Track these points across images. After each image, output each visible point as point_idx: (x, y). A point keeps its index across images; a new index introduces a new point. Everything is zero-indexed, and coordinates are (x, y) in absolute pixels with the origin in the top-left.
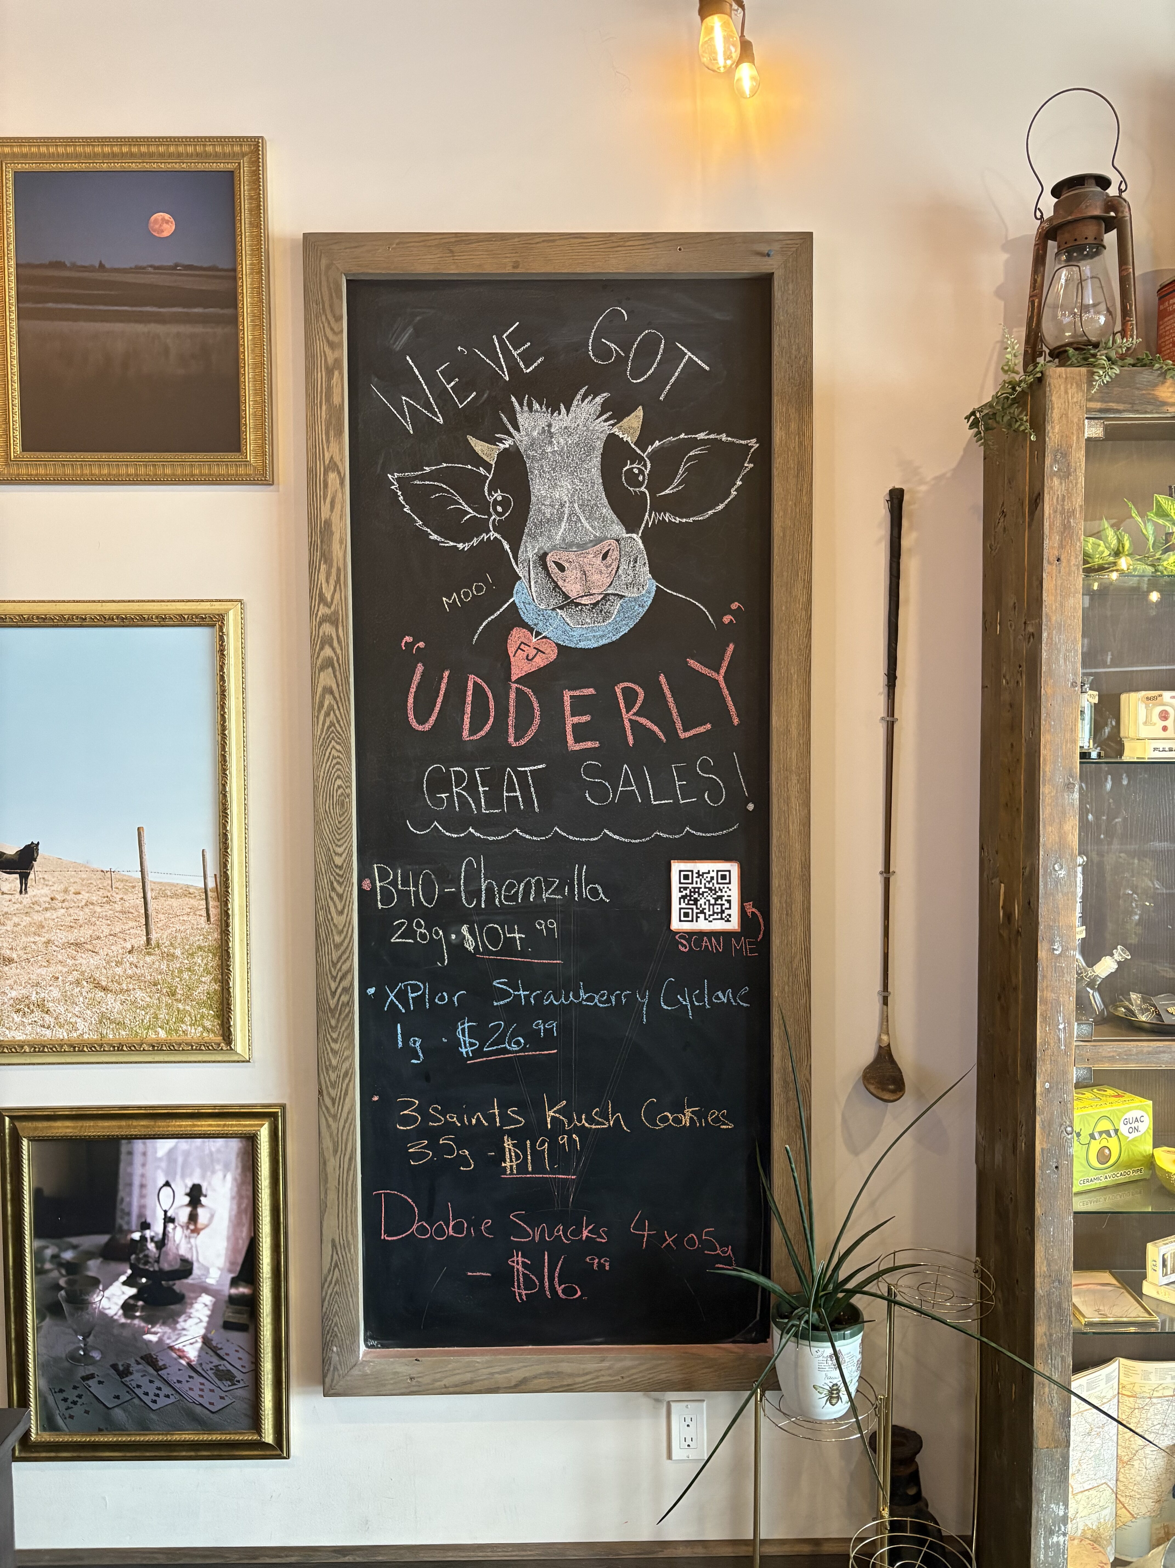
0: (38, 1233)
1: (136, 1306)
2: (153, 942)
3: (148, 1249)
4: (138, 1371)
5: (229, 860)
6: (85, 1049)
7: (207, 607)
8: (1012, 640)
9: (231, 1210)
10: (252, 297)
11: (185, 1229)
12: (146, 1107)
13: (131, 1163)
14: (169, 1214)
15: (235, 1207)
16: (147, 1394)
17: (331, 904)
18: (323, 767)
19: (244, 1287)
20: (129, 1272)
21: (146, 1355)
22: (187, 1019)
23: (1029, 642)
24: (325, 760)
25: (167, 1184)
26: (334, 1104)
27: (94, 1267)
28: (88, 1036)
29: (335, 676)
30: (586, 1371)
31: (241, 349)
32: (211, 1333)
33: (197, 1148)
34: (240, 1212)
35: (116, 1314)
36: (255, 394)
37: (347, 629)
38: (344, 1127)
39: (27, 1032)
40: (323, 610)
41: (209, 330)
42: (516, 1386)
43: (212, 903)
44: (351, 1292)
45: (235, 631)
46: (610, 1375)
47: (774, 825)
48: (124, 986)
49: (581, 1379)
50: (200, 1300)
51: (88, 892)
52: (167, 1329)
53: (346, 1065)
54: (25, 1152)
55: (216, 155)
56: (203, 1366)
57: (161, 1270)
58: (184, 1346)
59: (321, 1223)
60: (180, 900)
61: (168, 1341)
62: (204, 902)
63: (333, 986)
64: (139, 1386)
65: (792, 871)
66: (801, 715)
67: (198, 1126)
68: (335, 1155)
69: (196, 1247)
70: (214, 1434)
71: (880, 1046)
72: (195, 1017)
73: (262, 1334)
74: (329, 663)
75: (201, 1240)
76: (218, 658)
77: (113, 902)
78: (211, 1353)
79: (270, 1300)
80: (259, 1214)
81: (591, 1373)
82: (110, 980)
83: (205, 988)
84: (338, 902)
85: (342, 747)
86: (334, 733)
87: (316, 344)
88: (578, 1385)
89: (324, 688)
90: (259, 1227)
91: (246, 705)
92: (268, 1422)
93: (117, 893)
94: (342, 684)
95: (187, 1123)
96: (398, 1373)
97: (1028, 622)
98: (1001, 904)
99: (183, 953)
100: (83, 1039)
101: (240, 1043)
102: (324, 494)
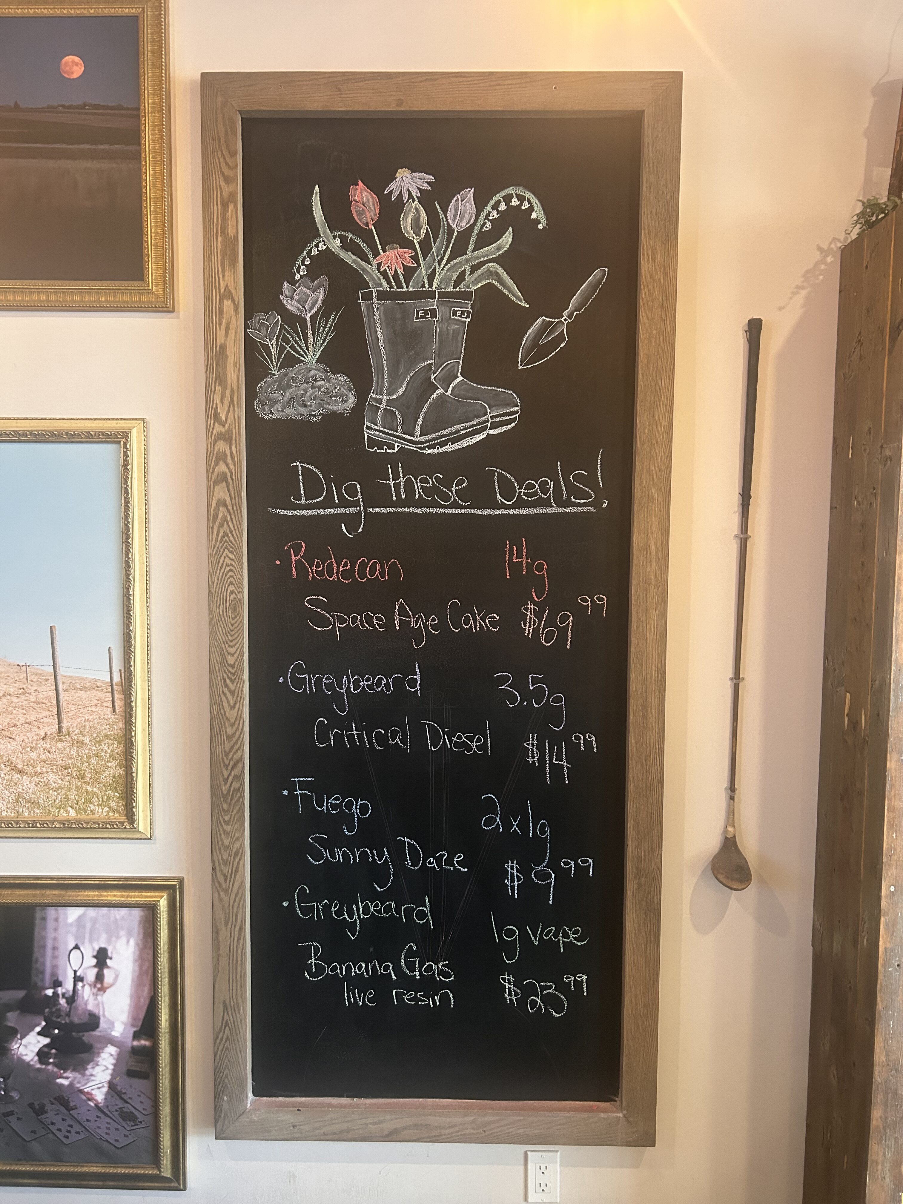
1: (51, 1053)
2: (64, 731)
3: (60, 1004)
4: (51, 1110)
5: (133, 658)
6: (3, 825)
7: (113, 425)
8: (866, 464)
9: (134, 971)
10: (154, 134)
11: (92, 987)
12: (58, 878)
13: (44, 928)
14: (78, 974)
15: (137, 968)
16: (60, 1130)
17: (224, 699)
18: (217, 574)
19: (145, 1040)
20: (44, 1023)
21: (58, 1097)
22: (95, 800)
23: (885, 465)
24: (219, 568)
25: (77, 947)
26: (226, 880)
27: (12, 1019)
28: (6, 813)
29: (229, 490)
30: (451, 1124)
31: (144, 184)
32: (116, 1079)
33: (103, 916)
34: (140, 975)
35: (32, 1060)
37: (241, 448)
38: (235, 901)
40: (218, 429)
41: (114, 165)
42: (388, 1135)
43: (117, 696)
44: (239, 1048)
45: (139, 448)
46: (473, 1129)
47: (633, 634)
48: (38, 770)
49: (448, 1131)
50: (106, 1049)
51: (5, 684)
52: (78, 1075)
53: (237, 845)
55: (123, 1)
56: (109, 1108)
57: (72, 1023)
58: (92, 1090)
59: (214, 986)
60: (89, 692)
61: (78, 1085)
62: (110, 695)
63: (226, 773)
64: (53, 1124)
65: (649, 676)
66: (660, 532)
67: (105, 896)
68: (226, 926)
69: (103, 1003)
70: (119, 1167)
71: (726, 838)
72: (102, 798)
73: (161, 1081)
74: (223, 478)
75: (106, 997)
76: (123, 472)
77: (28, 694)
78: (116, 1096)
79: (168, 1052)
80: (158, 976)
81: (455, 1126)
82: (25, 764)
83: (111, 773)
84: (230, 697)
85: (235, 556)
86: (228, 543)
87: (213, 177)
88: (444, 1137)
89: (219, 501)
90: (158, 987)
91: (148, 516)
92: (167, 1158)
93: (32, 686)
94: (235, 498)
95: (94, 893)
96: (282, 1121)
97: (885, 446)
98: (846, 712)
99: (91, 741)
100: (3, 817)
101: (142, 822)
102: (219, 320)
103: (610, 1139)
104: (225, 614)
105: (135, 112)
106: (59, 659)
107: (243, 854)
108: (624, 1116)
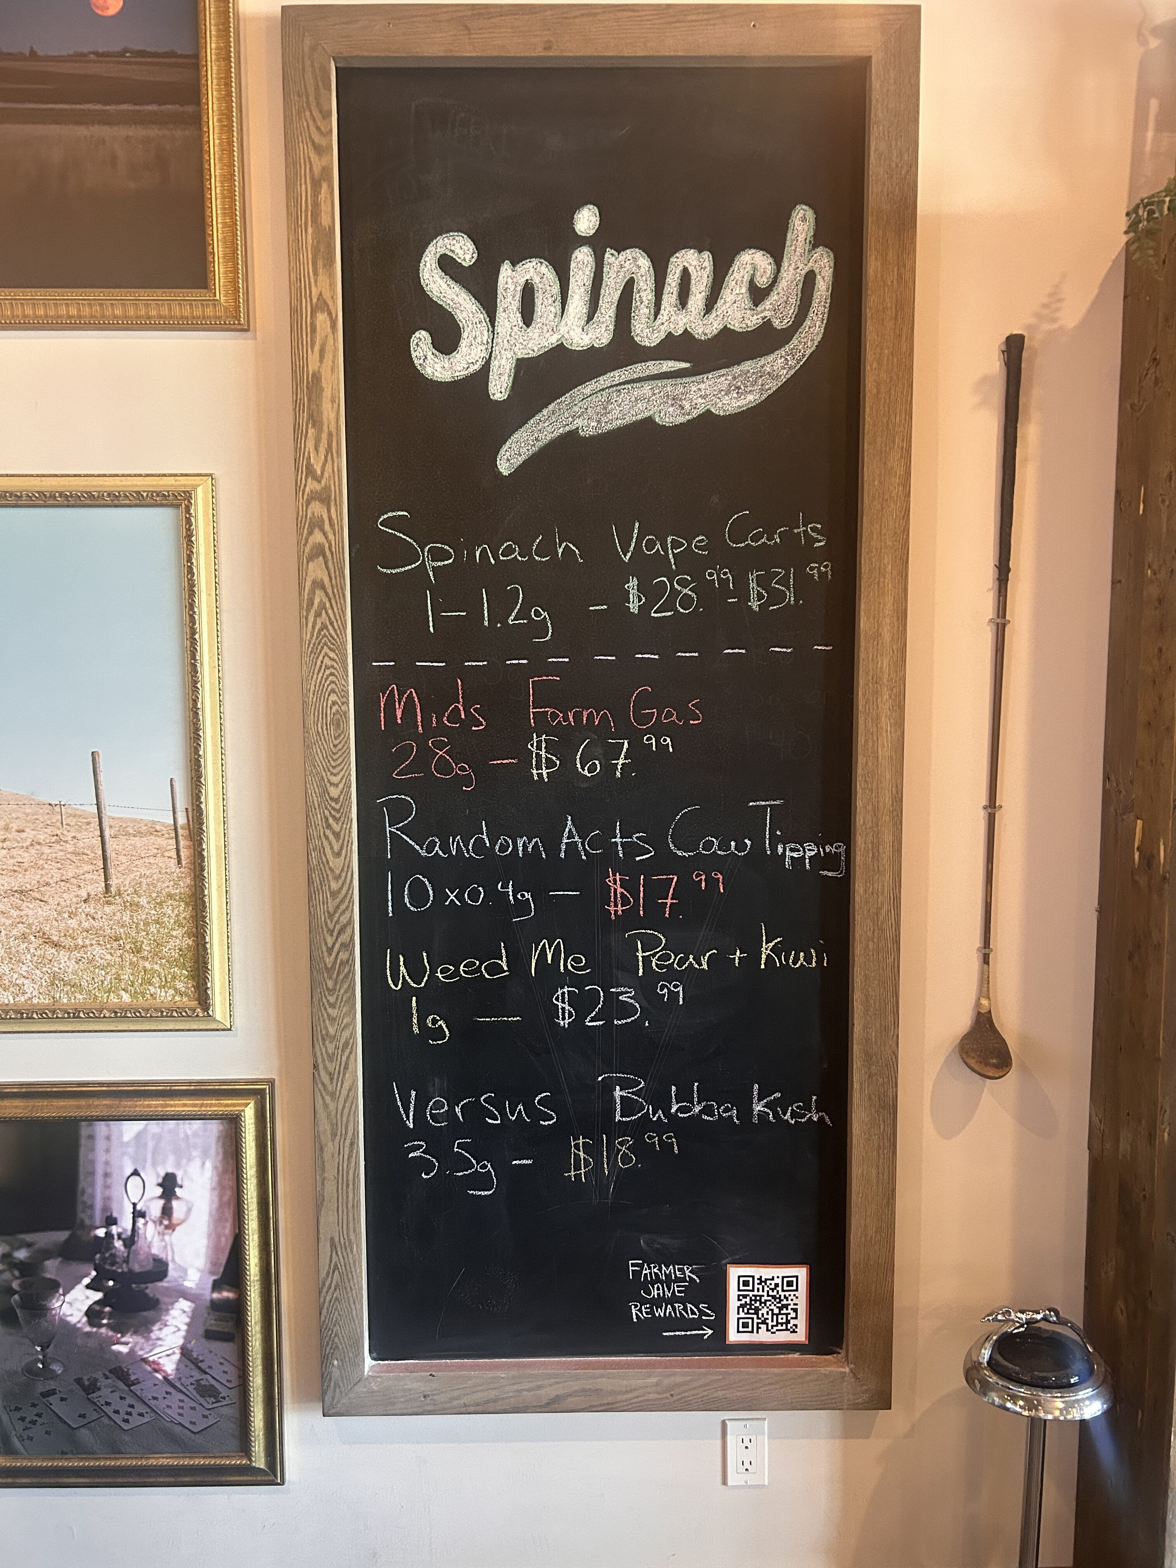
1: (103, 1312)
2: (113, 890)
3: (115, 1247)
4: (105, 1386)
5: (203, 792)
6: (35, 1016)
7: (170, 483)
8: (1164, 519)
9: (212, 1202)
10: (219, 91)
11: (158, 1224)
12: (109, 1084)
13: (92, 1149)
14: (138, 1208)
15: (216, 1199)
16: (117, 1412)
17: (325, 843)
18: (314, 680)
19: (229, 1291)
20: (94, 1273)
21: (115, 1369)
22: (156, 980)
24: (316, 671)
25: (136, 1173)
26: (331, 1079)
27: (52, 1268)
28: (37, 1000)
29: (327, 568)
30: (628, 1389)
31: (206, 157)
32: (190, 1342)
33: (170, 1131)
34: (221, 1206)
35: (79, 1322)
36: (224, 214)
37: (341, 508)
38: (344, 1107)
40: (312, 486)
41: (167, 132)
42: (548, 1404)
43: (183, 843)
44: (353, 1299)
45: (205, 513)
46: (658, 1393)
47: (859, 750)
48: (80, 942)
49: (625, 1397)
50: (177, 1305)
51: (33, 830)
52: (139, 1339)
56: (183, 1380)
57: (131, 1271)
58: (160, 1358)
59: (317, 1218)
60: (145, 839)
61: (141, 1353)
62: (173, 842)
63: (330, 941)
64: (108, 1404)
65: (881, 805)
66: (895, 615)
67: (171, 1106)
68: (333, 1140)
69: (171, 1245)
70: (197, 1457)
71: (979, 1013)
72: (166, 978)
73: (250, 1344)
74: (319, 551)
75: (177, 1237)
76: (185, 545)
77: (64, 842)
78: (191, 1365)
79: (259, 1306)
80: (244, 1207)
81: (635, 1390)
82: (62, 934)
83: (177, 944)
84: (334, 841)
85: (337, 655)
86: (327, 637)
87: (299, 147)
88: (621, 1404)
89: (314, 582)
90: (244, 1222)
91: (219, 604)
92: (259, 1444)
93: (68, 831)
94: (336, 578)
95: (158, 1102)
96: (410, 1390)
98: (1136, 847)
99: (150, 902)
100: (34, 1005)
101: (219, 1009)
102: (312, 340)
103: (833, 1401)
104: (325, 732)
105: (194, 61)
106: (104, 796)
107: (354, 1046)
108: (851, 1371)
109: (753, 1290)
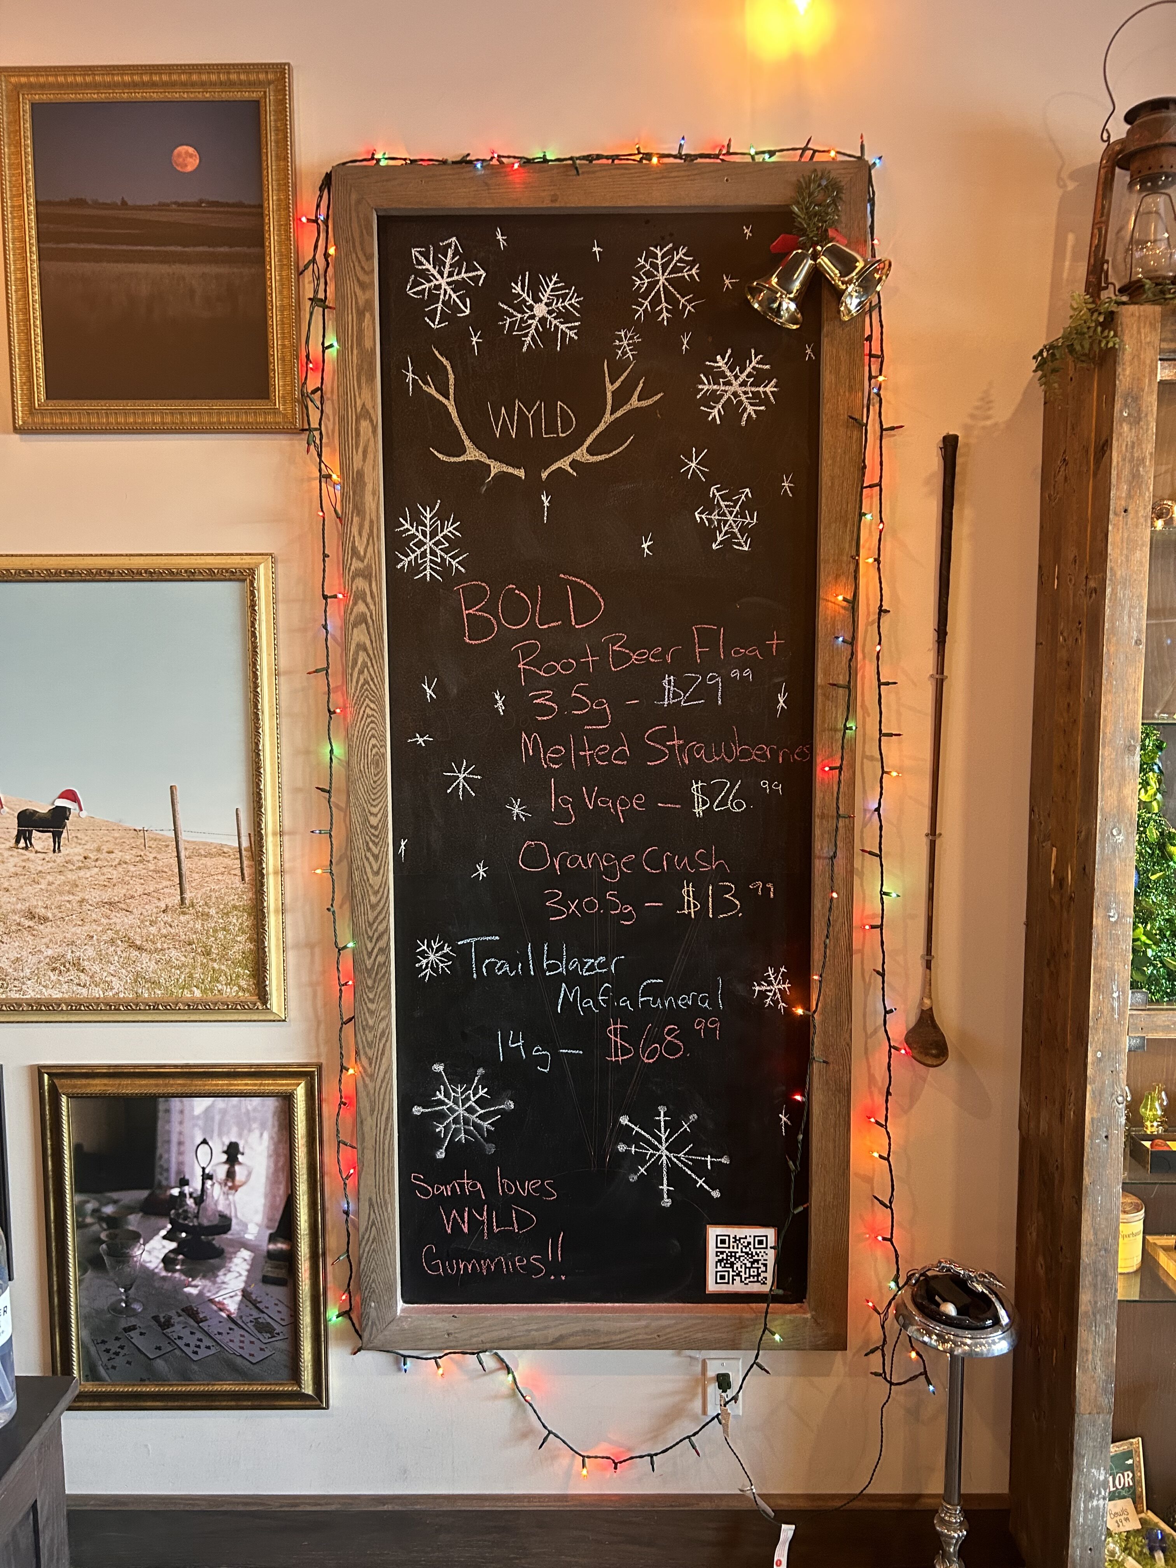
0: (79, 1188)
1: (177, 1259)
2: (187, 902)
3: (187, 1205)
4: (178, 1323)
5: (263, 820)
6: (121, 1008)
7: (237, 561)
8: (1071, 596)
9: (268, 1167)
10: (280, 235)
11: (223, 1185)
12: (182, 1066)
13: (168, 1121)
14: (207, 1171)
15: (272, 1165)
16: (188, 1345)
17: (366, 864)
18: (357, 726)
19: (282, 1243)
20: (169, 1226)
21: (186, 1308)
22: (223, 978)
23: (1090, 597)
24: (359, 719)
25: (205, 1142)
26: (370, 1064)
27: (134, 1221)
28: (123, 994)
29: (369, 633)
30: (622, 1330)
31: (269, 291)
32: (250, 1286)
33: (234, 1106)
34: (276, 1171)
35: (156, 1268)
36: (283, 338)
37: (381, 583)
38: (381, 1086)
39: (63, 990)
40: (356, 564)
41: (235, 270)
42: (553, 1342)
43: (246, 863)
44: (388, 1250)
45: (266, 586)
46: (646, 1334)
48: (159, 946)
49: (619, 1337)
50: (239, 1253)
51: (121, 851)
52: (207, 1283)
53: (383, 1025)
54: (64, 1109)
55: (241, 83)
56: (244, 1318)
57: (200, 1224)
58: (224, 1299)
60: (214, 859)
61: (208, 1294)
62: (238, 862)
63: (370, 946)
64: (180, 1338)
67: (234, 1085)
68: (372, 1115)
69: (234, 1203)
70: (255, 1384)
71: (922, 1010)
72: (231, 977)
73: (300, 1288)
74: (362, 619)
75: (239, 1196)
76: (249, 613)
77: (147, 861)
78: (251, 1306)
79: (308, 1255)
80: (296, 1172)
81: (628, 1330)
82: (144, 939)
83: (240, 948)
84: (373, 862)
85: (376, 705)
86: (368, 691)
87: (347, 284)
88: (617, 1343)
89: (358, 645)
90: (296, 1185)
91: (278, 662)
92: (308, 1374)
93: (150, 852)
94: (376, 641)
95: (224, 1082)
96: (436, 1328)
97: (1090, 577)
98: (1052, 869)
99: (218, 913)
100: (119, 998)
101: (275, 1002)
102: (356, 443)
103: (797, 1342)
104: (366, 770)
105: (258, 210)
106: (180, 822)
107: (390, 1035)
108: (812, 1317)
109: (729, 1248)
